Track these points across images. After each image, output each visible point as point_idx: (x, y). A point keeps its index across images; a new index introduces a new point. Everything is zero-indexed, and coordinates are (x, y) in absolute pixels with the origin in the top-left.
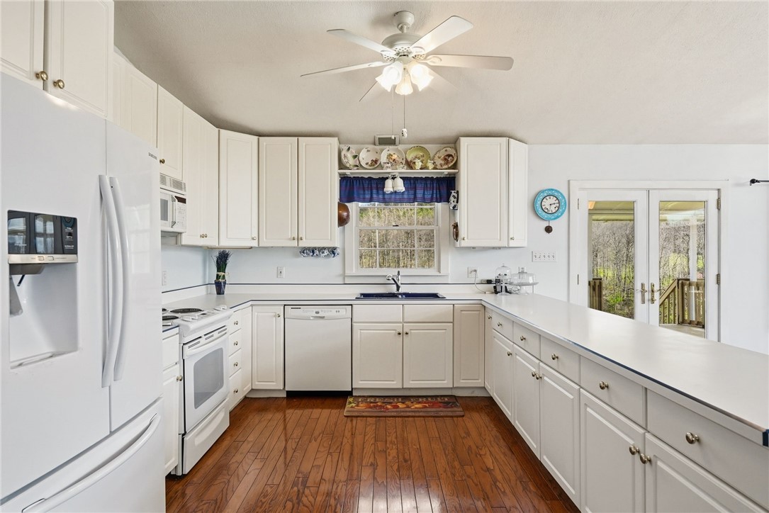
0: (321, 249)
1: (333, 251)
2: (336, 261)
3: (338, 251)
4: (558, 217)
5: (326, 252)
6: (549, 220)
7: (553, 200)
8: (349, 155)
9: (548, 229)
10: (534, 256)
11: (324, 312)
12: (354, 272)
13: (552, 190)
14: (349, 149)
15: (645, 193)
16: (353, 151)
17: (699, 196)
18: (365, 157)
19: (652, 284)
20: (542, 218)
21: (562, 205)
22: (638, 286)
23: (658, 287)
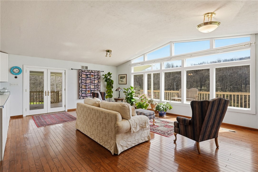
4: (19, 74)
6: (16, 75)
7: (17, 70)
9: (16, 77)
10: (11, 84)
13: (17, 67)
15: (47, 70)
17: (60, 72)
19: (48, 91)
20: (13, 74)
21: (20, 71)
22: (44, 92)
23: (50, 92)
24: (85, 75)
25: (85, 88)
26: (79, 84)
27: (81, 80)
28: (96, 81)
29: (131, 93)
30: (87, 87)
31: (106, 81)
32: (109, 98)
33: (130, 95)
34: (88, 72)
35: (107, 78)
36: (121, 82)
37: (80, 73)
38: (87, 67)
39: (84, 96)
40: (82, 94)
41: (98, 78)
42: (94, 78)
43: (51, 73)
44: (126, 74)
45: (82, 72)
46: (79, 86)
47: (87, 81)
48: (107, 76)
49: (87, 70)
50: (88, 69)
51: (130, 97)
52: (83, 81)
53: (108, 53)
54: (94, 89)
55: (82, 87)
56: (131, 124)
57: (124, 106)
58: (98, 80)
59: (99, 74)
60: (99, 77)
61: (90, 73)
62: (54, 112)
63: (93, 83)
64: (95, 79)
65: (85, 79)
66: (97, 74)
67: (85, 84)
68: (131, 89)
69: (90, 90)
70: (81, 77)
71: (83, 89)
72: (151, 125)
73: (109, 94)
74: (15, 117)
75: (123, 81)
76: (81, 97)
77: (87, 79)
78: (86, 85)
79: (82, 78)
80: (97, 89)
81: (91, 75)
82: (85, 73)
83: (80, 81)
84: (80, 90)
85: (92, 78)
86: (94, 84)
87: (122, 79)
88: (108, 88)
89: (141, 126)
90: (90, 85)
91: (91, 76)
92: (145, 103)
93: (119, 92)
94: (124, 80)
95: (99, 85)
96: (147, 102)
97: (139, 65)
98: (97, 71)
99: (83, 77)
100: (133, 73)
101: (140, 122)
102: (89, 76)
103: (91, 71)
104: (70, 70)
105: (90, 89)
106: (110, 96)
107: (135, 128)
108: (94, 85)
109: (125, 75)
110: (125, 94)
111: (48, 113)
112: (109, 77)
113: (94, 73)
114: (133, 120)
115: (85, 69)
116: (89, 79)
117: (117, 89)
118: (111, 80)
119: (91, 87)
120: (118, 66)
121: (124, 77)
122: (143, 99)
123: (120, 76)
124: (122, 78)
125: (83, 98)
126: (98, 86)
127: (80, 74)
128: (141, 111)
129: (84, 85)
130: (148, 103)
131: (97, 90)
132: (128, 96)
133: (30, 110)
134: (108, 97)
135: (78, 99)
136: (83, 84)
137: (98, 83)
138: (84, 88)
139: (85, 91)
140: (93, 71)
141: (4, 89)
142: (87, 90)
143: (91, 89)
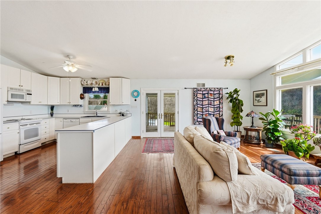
0: (78, 105)
1: (81, 106)
2: (82, 108)
3: (82, 106)
4: (138, 97)
5: (79, 106)
6: (135, 98)
7: (136, 93)
8: (85, 82)
9: (136, 100)
10: (132, 107)
11: (73, 120)
12: (87, 111)
13: (136, 90)
14: (85, 80)
15: (160, 91)
16: (86, 81)
17: (173, 92)
18: (89, 82)
19: (162, 114)
20: (133, 97)
21: (138, 94)
22: (158, 114)
23: (163, 114)
24: (202, 95)
25: (202, 111)
26: (194, 106)
27: (197, 101)
28: (217, 102)
29: (275, 122)
30: (204, 110)
31: (231, 101)
32: (236, 127)
33: (272, 125)
34: (205, 91)
35: (233, 97)
36: (258, 102)
37: (195, 92)
38: (204, 85)
39: (200, 121)
40: (197, 118)
41: (219, 97)
42: (213, 98)
43: (165, 94)
44: (267, 90)
45: (197, 91)
46: (194, 108)
47: (203, 102)
48: (233, 95)
49: (204, 88)
50: (206, 87)
51: (273, 129)
52: (199, 102)
53: (228, 61)
54: (214, 112)
55: (197, 110)
56: (233, 194)
57: (218, 154)
58: (219, 100)
59: (221, 92)
60: (221, 96)
61: (208, 91)
62: (167, 137)
63: (212, 104)
64: (215, 100)
65: (202, 100)
66: (218, 92)
67: (202, 106)
68: (274, 114)
69: (207, 114)
70: (196, 97)
71: (198, 113)
72: (312, 196)
73: (236, 120)
74: (135, 137)
75: (260, 101)
76: (196, 122)
77: (204, 100)
78: (203, 108)
79: (198, 99)
80: (218, 112)
81: (209, 94)
82: (201, 92)
83: (195, 102)
84: (195, 114)
85: (211, 97)
86: (214, 105)
87: (259, 99)
88: (234, 112)
89: (260, 202)
90: (208, 107)
91: (209, 96)
92: (303, 143)
93: (253, 118)
94: (263, 99)
95: (222, 107)
96: (311, 142)
97: (292, 72)
98: (217, 88)
99: (199, 97)
100: (279, 88)
101: (257, 194)
102: (206, 95)
103: (209, 89)
104: (183, 89)
105: (208, 112)
106: (238, 123)
107: (243, 204)
108: (214, 108)
109: (265, 92)
110: (263, 122)
111: (161, 137)
112: (235, 96)
113: (214, 91)
114: (238, 185)
115: (201, 87)
116: (207, 99)
117: (248, 114)
118: (239, 100)
119: (210, 110)
120: (252, 79)
121: (263, 94)
122: (299, 135)
123: (255, 93)
124: (258, 96)
125: (199, 124)
126: (220, 109)
127: (194, 94)
128: (284, 162)
129: (200, 108)
130: (313, 145)
131: (218, 114)
132: (268, 127)
133: (146, 132)
134: (234, 124)
135: (192, 124)
136: (198, 106)
137: (219, 105)
138: (200, 111)
139: (201, 114)
140: (212, 88)
141: (127, 111)
142: (204, 113)
143: (210, 113)
